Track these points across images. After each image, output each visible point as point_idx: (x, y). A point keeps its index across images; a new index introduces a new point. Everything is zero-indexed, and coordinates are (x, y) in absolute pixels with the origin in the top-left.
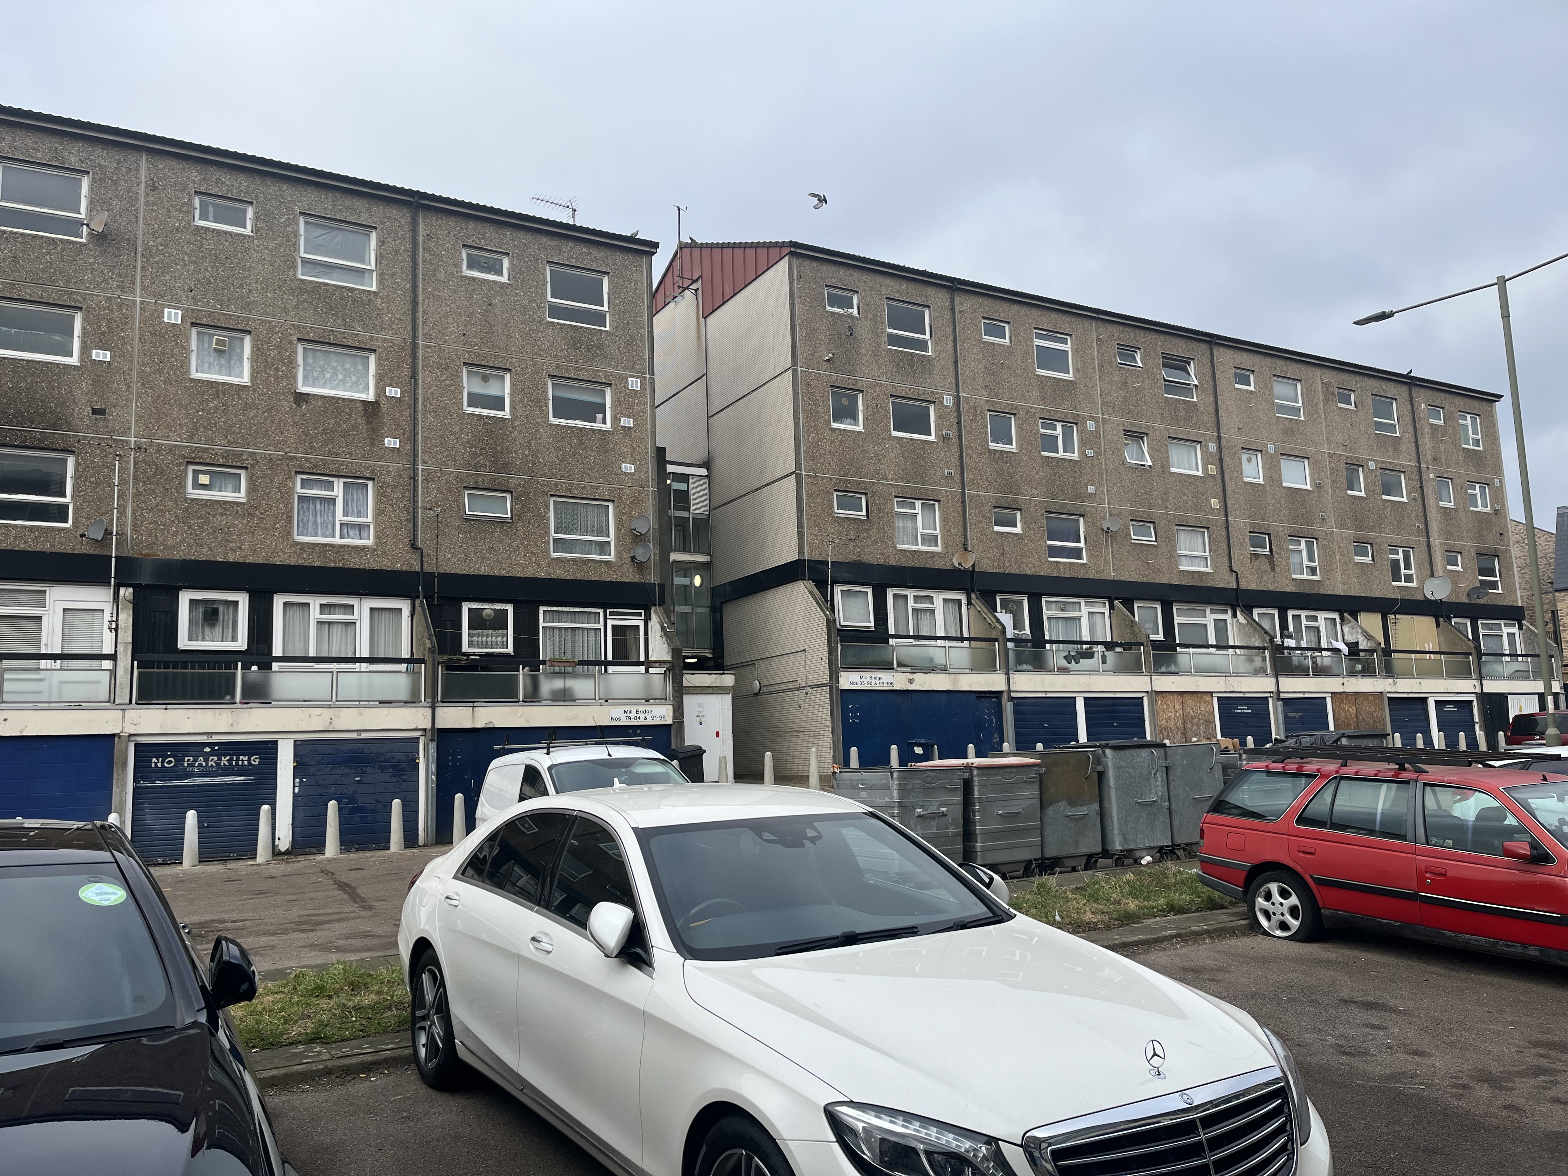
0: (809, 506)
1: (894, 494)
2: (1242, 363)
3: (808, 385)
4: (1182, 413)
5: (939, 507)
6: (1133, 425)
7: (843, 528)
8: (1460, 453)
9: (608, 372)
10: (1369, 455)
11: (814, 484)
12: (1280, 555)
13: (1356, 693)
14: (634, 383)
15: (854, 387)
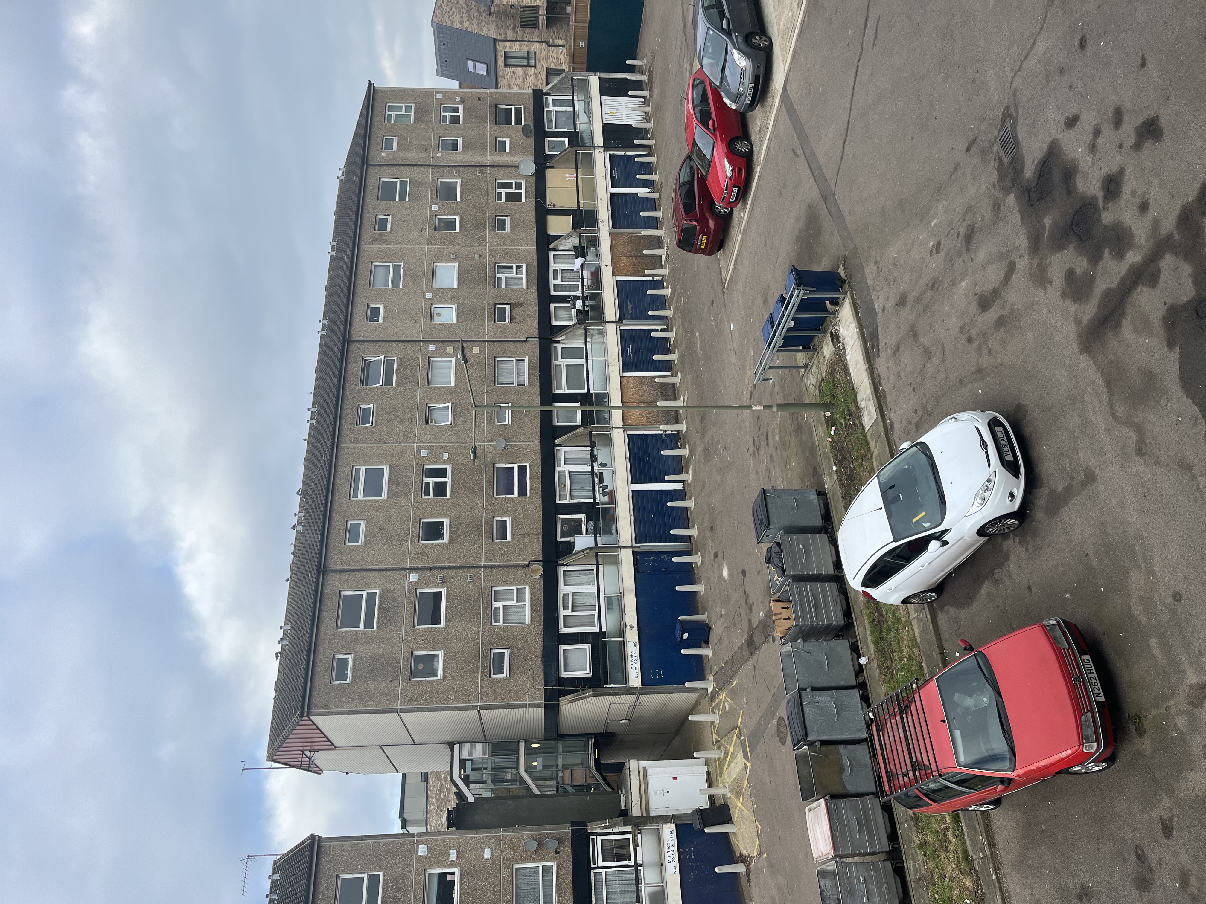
0: (504, 699)
1: (489, 626)
2: (362, 315)
3: (411, 699)
4: (408, 371)
5: (496, 586)
6: (420, 416)
7: (518, 669)
8: (419, 126)
9: (415, 873)
10: (427, 209)
11: (487, 695)
12: (510, 298)
13: (612, 255)
14: (422, 850)
15: (410, 659)
